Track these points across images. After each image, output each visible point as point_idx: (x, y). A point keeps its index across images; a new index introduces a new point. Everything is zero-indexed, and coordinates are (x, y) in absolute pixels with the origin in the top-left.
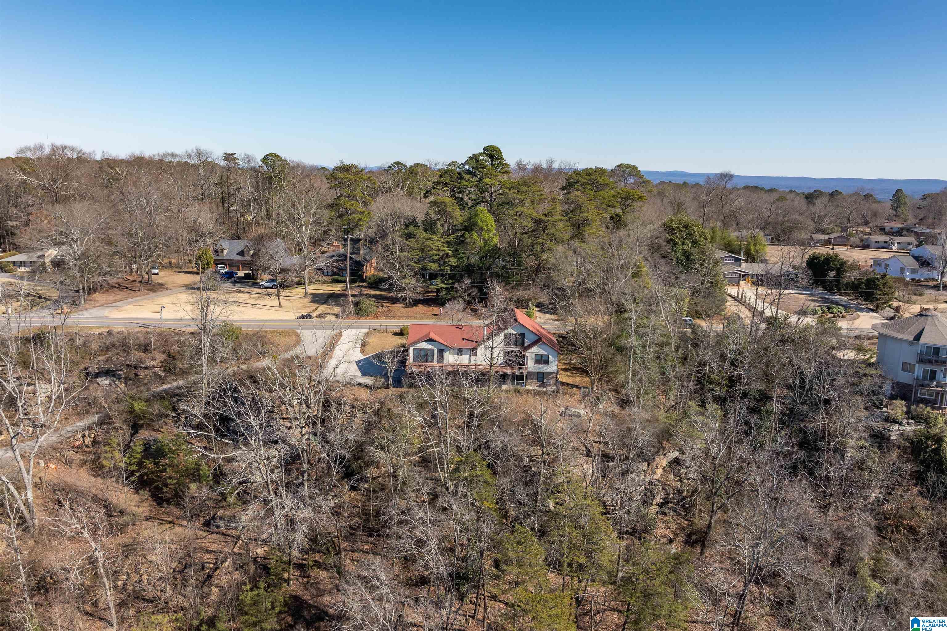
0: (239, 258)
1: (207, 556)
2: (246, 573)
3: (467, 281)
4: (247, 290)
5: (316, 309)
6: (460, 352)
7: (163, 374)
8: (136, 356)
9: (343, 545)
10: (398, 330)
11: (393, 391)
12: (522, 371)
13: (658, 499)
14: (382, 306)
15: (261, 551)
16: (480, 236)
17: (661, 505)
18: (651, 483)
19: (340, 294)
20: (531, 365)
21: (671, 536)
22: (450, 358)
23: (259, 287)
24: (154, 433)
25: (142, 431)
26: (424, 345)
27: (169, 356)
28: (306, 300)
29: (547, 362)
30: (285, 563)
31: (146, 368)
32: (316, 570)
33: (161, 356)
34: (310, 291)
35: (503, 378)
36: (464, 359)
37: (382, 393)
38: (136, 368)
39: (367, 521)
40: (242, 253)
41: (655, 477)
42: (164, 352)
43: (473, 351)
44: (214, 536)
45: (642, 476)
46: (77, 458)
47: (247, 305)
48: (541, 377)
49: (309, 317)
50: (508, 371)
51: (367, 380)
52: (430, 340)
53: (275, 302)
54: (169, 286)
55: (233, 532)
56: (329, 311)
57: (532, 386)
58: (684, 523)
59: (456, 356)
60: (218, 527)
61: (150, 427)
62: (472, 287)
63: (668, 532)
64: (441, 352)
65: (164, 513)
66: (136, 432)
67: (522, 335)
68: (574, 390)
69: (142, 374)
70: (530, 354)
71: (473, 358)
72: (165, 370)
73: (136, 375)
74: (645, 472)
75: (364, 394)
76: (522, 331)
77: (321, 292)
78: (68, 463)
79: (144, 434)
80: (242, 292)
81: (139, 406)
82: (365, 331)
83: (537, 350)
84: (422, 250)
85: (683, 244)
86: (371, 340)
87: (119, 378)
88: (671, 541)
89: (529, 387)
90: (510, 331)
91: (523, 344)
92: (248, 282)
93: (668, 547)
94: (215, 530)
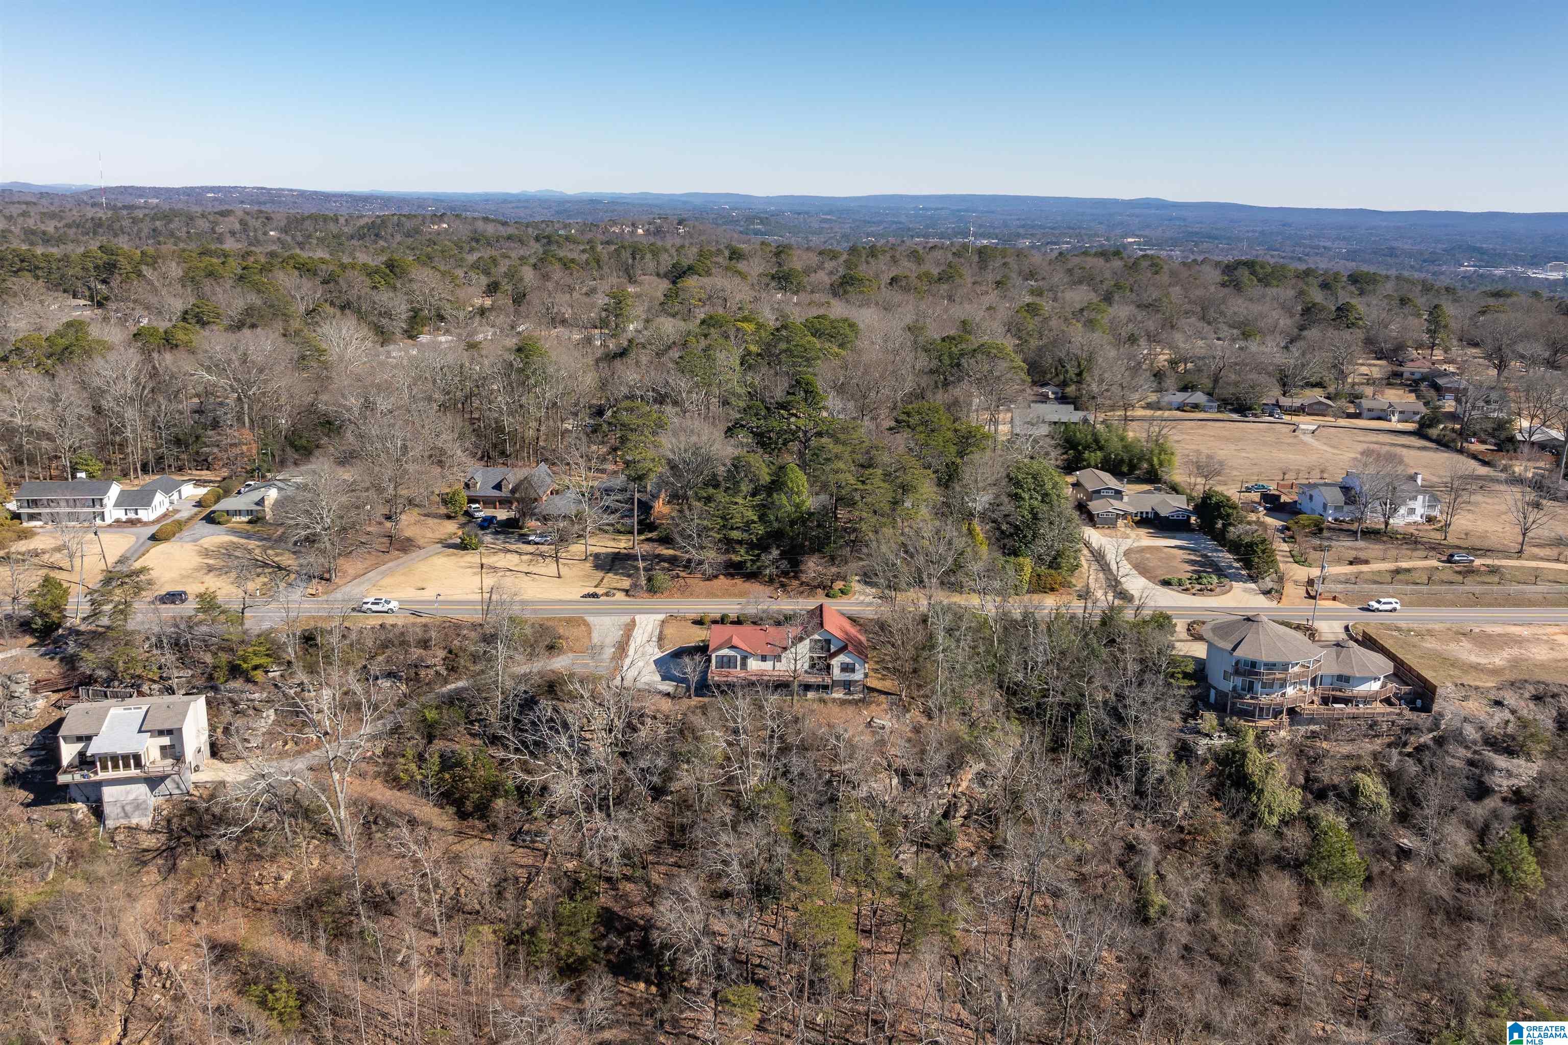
0: (496, 493)
1: (520, 871)
2: (560, 888)
3: (775, 553)
4: (514, 547)
5: (602, 581)
6: (764, 658)
7: (445, 673)
8: (416, 653)
9: (651, 858)
10: (697, 617)
11: (695, 701)
12: (828, 681)
13: (962, 811)
14: (678, 577)
15: (571, 865)
16: (789, 499)
17: (965, 818)
18: (954, 796)
19: (626, 555)
20: (837, 673)
21: (973, 849)
22: (754, 665)
23: (529, 543)
24: (449, 744)
25: (436, 742)
26: (725, 652)
27: (450, 652)
28: (588, 565)
29: (853, 670)
30: (595, 876)
31: (427, 667)
32: (625, 883)
33: (442, 654)
34: (591, 549)
35: (807, 687)
36: (768, 665)
37: (686, 703)
38: (416, 666)
39: (672, 834)
40: (498, 487)
41: (960, 789)
42: (445, 648)
43: (778, 658)
44: (521, 850)
45: (946, 789)
46: (372, 769)
47: (520, 575)
48: (847, 685)
49: (594, 595)
50: (812, 680)
51: (668, 687)
52: (733, 647)
53: (552, 569)
54: (421, 542)
55: (541, 846)
56: (618, 585)
57: (838, 694)
58: (988, 836)
59: (760, 663)
60: (524, 841)
61: (444, 737)
62: (781, 559)
63: (969, 844)
64: (744, 659)
65: (467, 827)
66: (430, 742)
67: (828, 642)
68: (882, 698)
69: (422, 673)
70: (836, 662)
71: (778, 665)
72: (447, 669)
73: (416, 674)
74: (949, 785)
75: (666, 705)
76: (828, 637)
77: (604, 550)
78: (362, 775)
79: (439, 745)
80: (509, 551)
81: (431, 715)
82: (661, 617)
83: (842, 658)
84: (723, 518)
85: (1031, 498)
86: (669, 631)
87: (400, 680)
88: (972, 854)
89: (835, 695)
90: (816, 637)
91: (829, 650)
92: (513, 533)
93: (970, 860)
94: (521, 844)
